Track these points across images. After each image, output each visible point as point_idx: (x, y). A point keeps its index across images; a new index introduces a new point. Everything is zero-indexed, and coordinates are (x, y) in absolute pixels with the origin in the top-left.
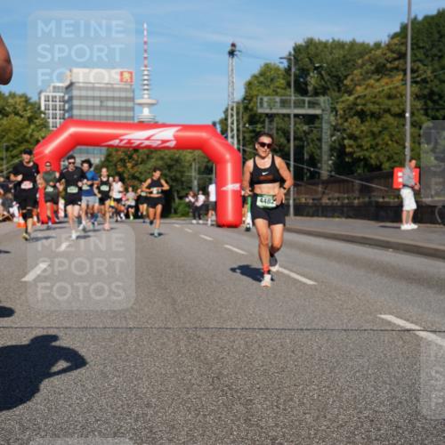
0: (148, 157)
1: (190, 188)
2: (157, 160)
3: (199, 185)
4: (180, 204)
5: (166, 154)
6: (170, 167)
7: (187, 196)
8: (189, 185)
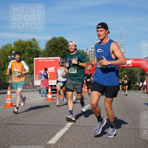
0: (122, 70)
1: (137, 80)
2: (125, 71)
3: (140, 79)
4: (133, 86)
5: (128, 69)
6: (130, 73)
7: (136, 83)
8: (136, 79)
